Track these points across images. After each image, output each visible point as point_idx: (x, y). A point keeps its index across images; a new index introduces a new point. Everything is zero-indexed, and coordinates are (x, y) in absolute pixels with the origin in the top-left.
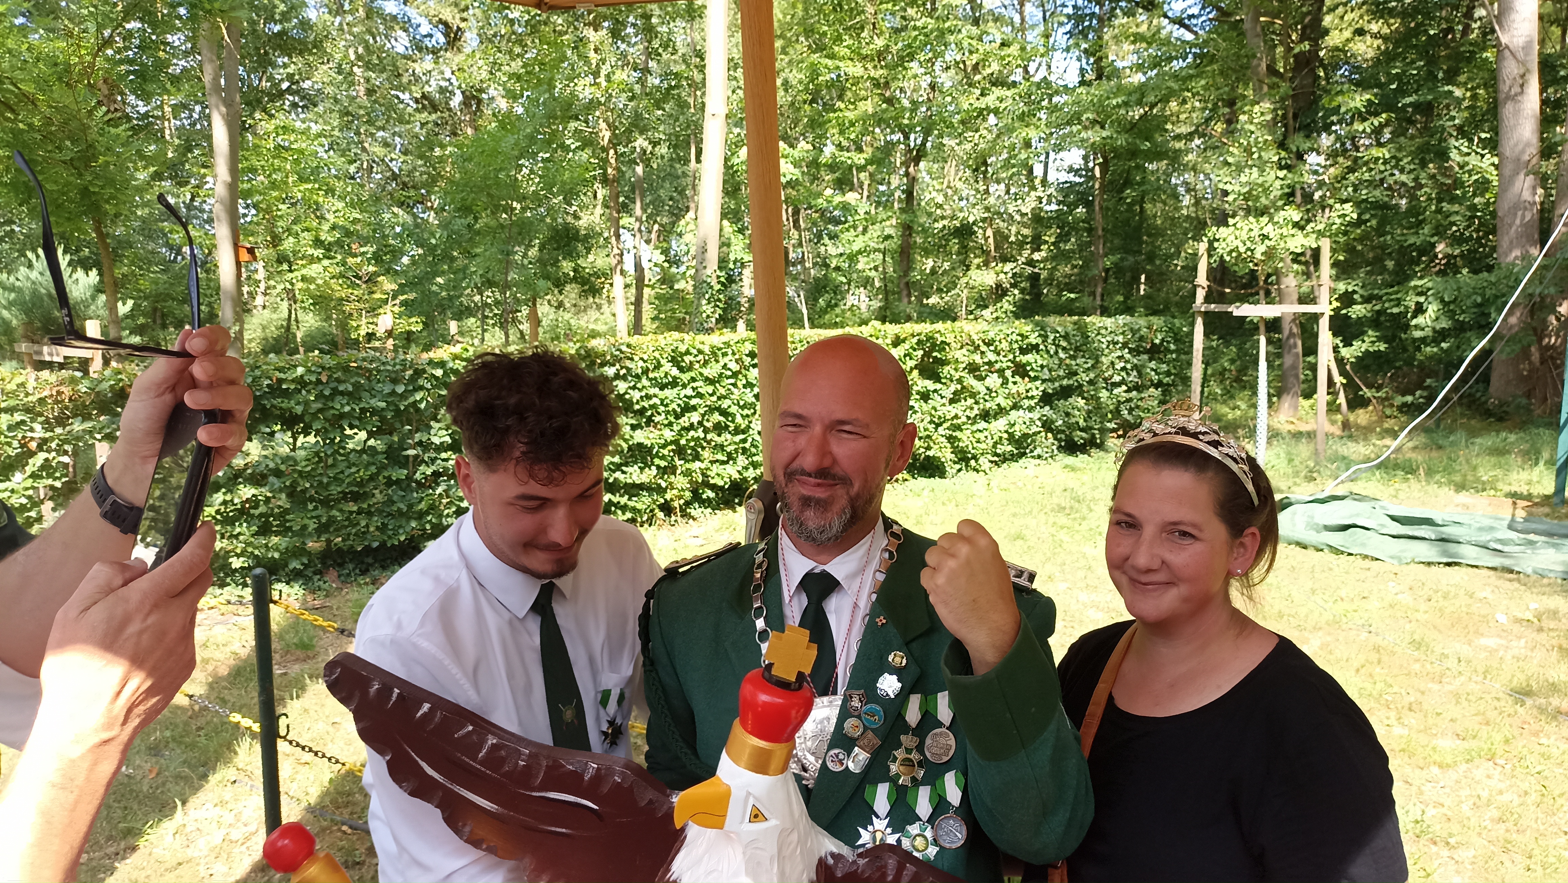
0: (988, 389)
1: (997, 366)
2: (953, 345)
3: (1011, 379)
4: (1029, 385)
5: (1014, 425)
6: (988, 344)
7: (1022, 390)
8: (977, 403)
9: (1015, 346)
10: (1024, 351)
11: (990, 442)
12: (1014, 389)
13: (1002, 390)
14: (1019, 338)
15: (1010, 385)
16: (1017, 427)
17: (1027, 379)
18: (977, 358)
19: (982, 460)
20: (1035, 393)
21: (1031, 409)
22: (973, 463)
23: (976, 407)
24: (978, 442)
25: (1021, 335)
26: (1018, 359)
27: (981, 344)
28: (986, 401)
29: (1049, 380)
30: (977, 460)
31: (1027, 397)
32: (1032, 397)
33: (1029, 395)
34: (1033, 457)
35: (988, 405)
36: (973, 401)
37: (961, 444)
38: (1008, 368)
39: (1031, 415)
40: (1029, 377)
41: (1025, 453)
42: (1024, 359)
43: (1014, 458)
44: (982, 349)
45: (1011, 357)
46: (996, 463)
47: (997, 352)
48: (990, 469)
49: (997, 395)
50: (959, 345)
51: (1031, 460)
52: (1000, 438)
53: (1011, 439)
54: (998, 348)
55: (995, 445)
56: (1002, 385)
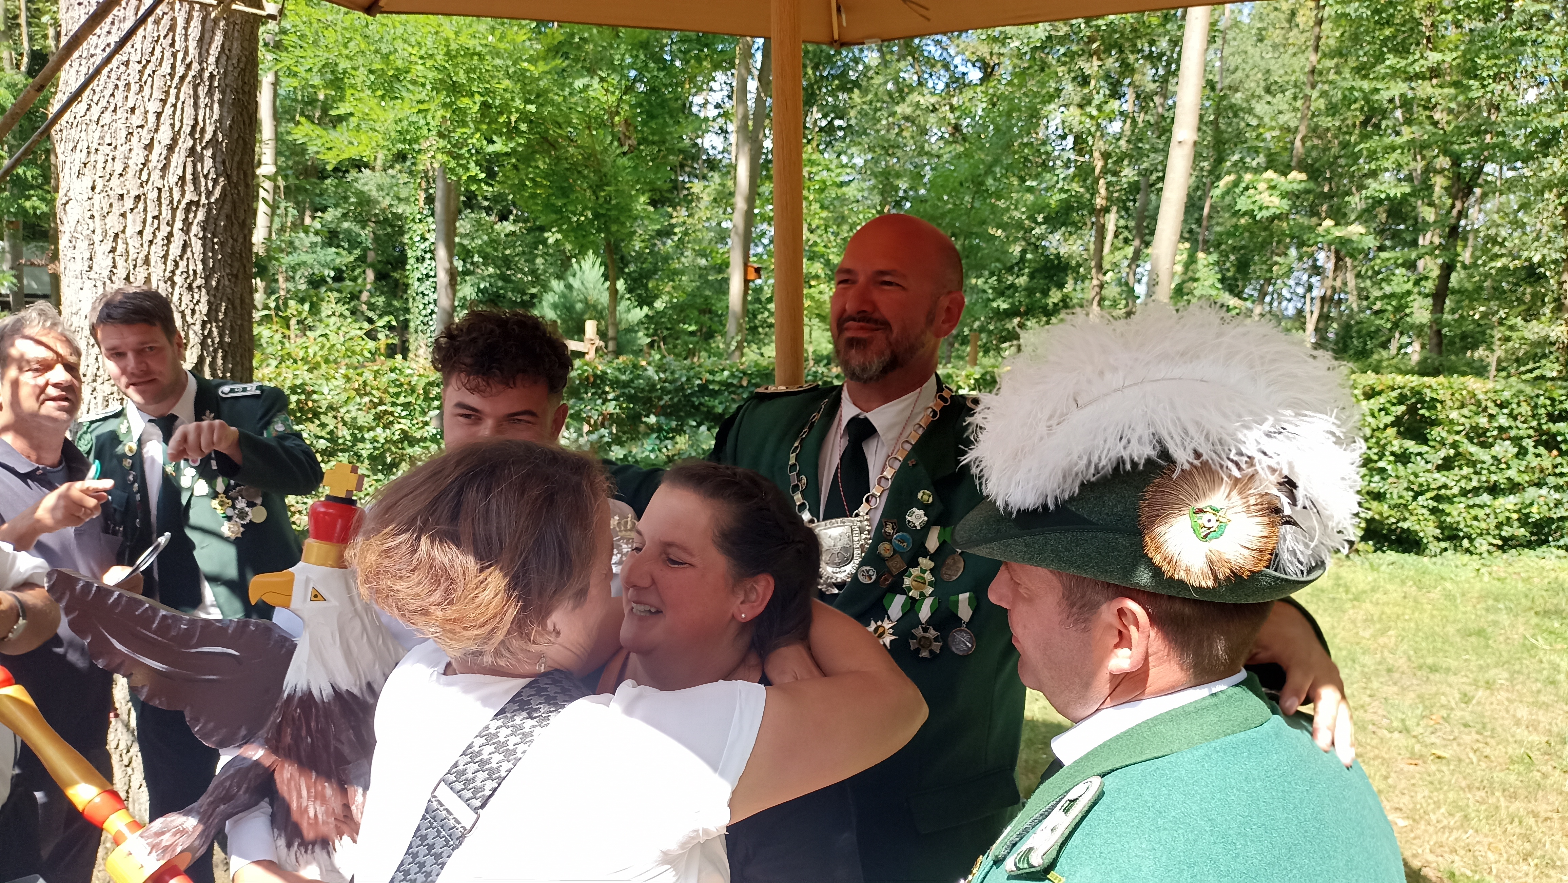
0: (1493, 457)
1: (1513, 433)
2: (1449, 403)
3: (1531, 450)
4: (1559, 460)
5: (1531, 504)
6: (1501, 406)
7: (1547, 463)
8: (1476, 473)
9: (1542, 411)
10: (1553, 418)
11: (1493, 522)
12: (1535, 462)
13: (1514, 463)
14: (1548, 402)
15: (1530, 457)
16: (1534, 509)
17: (1555, 452)
18: (1483, 421)
19: (1478, 541)
21: (1558, 488)
22: (1466, 543)
23: (1475, 478)
24: (1476, 518)
25: (1553, 400)
26: (1545, 427)
27: (1490, 404)
28: (1490, 472)
30: (1471, 540)
31: (1555, 475)
32: (1562, 475)
33: (1557, 471)
34: (1559, 547)
35: (1494, 478)
36: (1471, 470)
37: (1448, 519)
38: (1529, 437)
39: (1557, 496)
40: (1560, 450)
42: (1554, 428)
43: (1529, 545)
44: (1490, 411)
45: (1534, 423)
46: (1499, 547)
47: (1513, 416)
48: (1489, 552)
49: (1509, 467)
50: (1457, 404)
51: (1554, 550)
52: (1508, 519)
53: (1524, 521)
54: (1515, 412)
55: (1499, 526)
56: (1517, 455)
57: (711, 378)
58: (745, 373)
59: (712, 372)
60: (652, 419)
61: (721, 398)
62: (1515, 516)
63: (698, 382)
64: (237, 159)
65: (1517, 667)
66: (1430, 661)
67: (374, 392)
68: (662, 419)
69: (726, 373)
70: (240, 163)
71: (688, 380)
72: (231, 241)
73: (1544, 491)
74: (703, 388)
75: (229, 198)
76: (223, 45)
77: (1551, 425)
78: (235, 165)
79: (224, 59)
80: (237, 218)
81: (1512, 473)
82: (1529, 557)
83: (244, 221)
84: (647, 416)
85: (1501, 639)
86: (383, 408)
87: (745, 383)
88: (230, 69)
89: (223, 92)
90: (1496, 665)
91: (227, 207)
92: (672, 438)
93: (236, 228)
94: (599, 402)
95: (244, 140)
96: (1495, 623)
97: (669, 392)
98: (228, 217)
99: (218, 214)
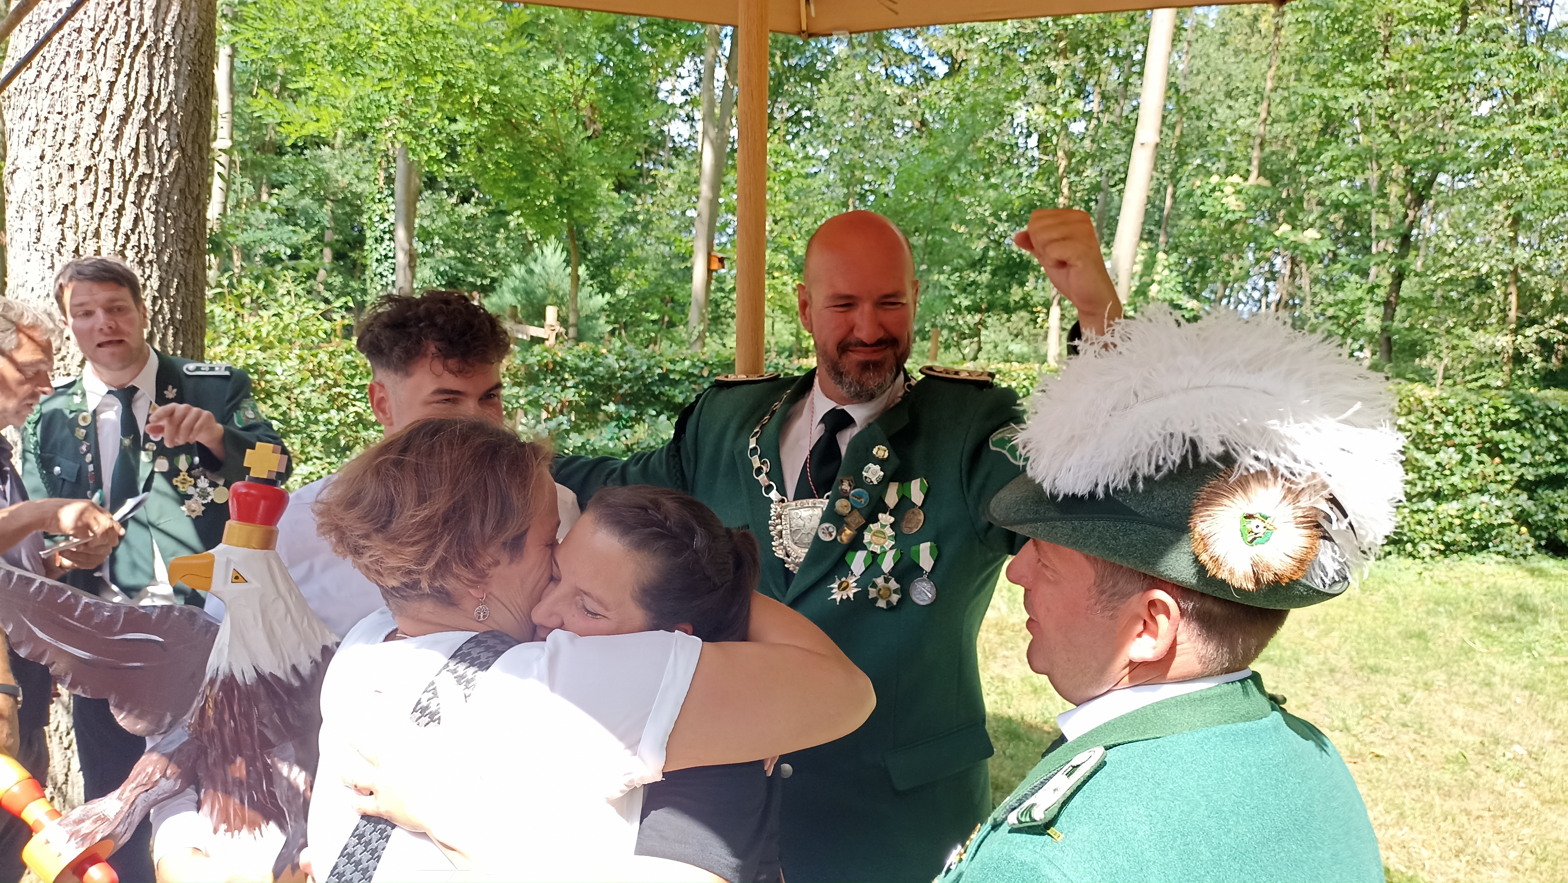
0: (1438, 464)
1: (1457, 440)
3: (1475, 457)
4: (1501, 467)
5: (1473, 510)
6: (1447, 414)
7: (1489, 471)
8: (1421, 479)
9: (1486, 420)
10: (1495, 426)
11: (1435, 527)
12: (1478, 469)
13: (1458, 470)
14: (1492, 411)
15: (1473, 464)
16: (1476, 515)
17: (1497, 460)
18: (1429, 428)
19: (1422, 546)
20: (1507, 477)
21: (1498, 495)
22: (1409, 547)
23: (1420, 484)
24: (1419, 523)
25: (1496, 408)
26: (1488, 435)
27: (1436, 411)
28: (1434, 478)
29: (1531, 465)
30: (1415, 545)
31: (1496, 482)
32: (1503, 482)
33: (1499, 478)
34: (1499, 553)
35: (1438, 484)
36: (1416, 476)
38: (1473, 444)
39: (1498, 503)
40: (1502, 457)
41: (1486, 547)
42: (1497, 436)
43: (1470, 550)
44: (1436, 418)
45: (1478, 431)
46: (1442, 552)
47: (1457, 424)
48: (1432, 557)
49: (1452, 474)
50: (1405, 411)
51: (1494, 555)
52: (1451, 524)
53: (1466, 527)
54: (1460, 420)
55: (1442, 531)
56: (1461, 463)
57: (672, 367)
58: (706, 364)
59: (673, 362)
60: (611, 408)
61: (682, 388)
62: (1457, 522)
63: (659, 371)
64: (192, 132)
65: (1455, 669)
66: (1371, 662)
67: (329, 374)
68: (622, 408)
69: (687, 363)
70: (195, 136)
71: (649, 368)
72: (184, 216)
73: (1486, 498)
74: (664, 378)
75: (183, 172)
76: (179, 15)
77: (1494, 432)
78: (190, 138)
79: (180, 29)
80: (191, 193)
81: (1455, 479)
82: (1470, 564)
83: (198, 196)
84: (607, 404)
85: (1441, 641)
86: (338, 390)
87: (705, 374)
88: (187, 39)
89: (179, 64)
90: (1435, 667)
91: (181, 181)
92: (631, 427)
93: (190, 204)
94: (559, 388)
95: (200, 113)
96: (1435, 626)
97: (629, 381)
98: (182, 191)
99: (172, 188)
